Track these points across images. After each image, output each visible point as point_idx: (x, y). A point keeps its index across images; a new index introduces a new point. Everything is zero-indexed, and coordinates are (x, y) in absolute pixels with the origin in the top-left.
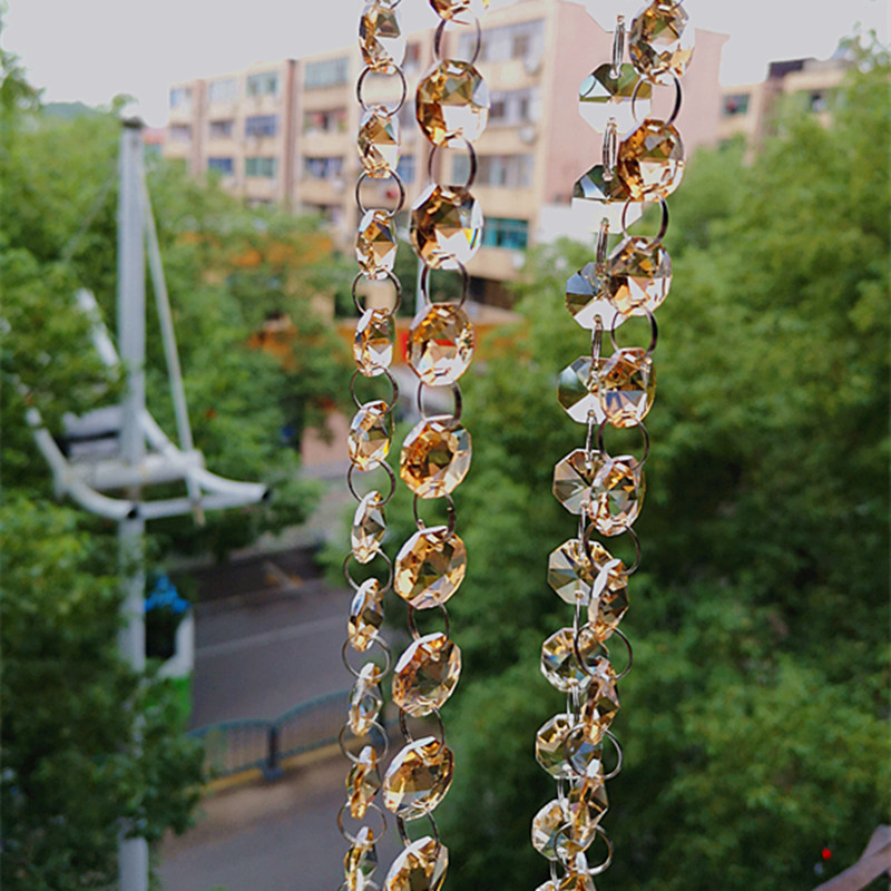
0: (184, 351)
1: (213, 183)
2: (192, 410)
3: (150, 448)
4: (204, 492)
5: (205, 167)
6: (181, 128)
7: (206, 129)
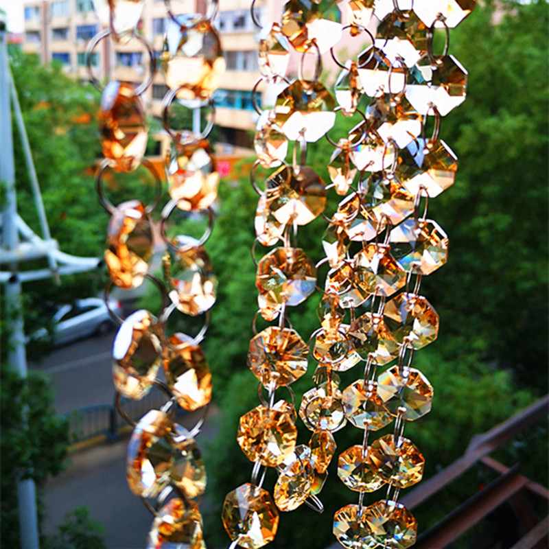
0: (42, 177)
1: (57, 69)
2: (49, 215)
3: (23, 238)
4: (60, 264)
5: (50, 58)
6: (33, 33)
7: (50, 34)
